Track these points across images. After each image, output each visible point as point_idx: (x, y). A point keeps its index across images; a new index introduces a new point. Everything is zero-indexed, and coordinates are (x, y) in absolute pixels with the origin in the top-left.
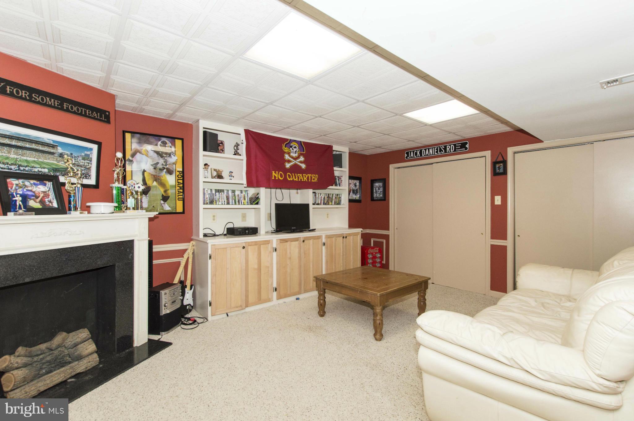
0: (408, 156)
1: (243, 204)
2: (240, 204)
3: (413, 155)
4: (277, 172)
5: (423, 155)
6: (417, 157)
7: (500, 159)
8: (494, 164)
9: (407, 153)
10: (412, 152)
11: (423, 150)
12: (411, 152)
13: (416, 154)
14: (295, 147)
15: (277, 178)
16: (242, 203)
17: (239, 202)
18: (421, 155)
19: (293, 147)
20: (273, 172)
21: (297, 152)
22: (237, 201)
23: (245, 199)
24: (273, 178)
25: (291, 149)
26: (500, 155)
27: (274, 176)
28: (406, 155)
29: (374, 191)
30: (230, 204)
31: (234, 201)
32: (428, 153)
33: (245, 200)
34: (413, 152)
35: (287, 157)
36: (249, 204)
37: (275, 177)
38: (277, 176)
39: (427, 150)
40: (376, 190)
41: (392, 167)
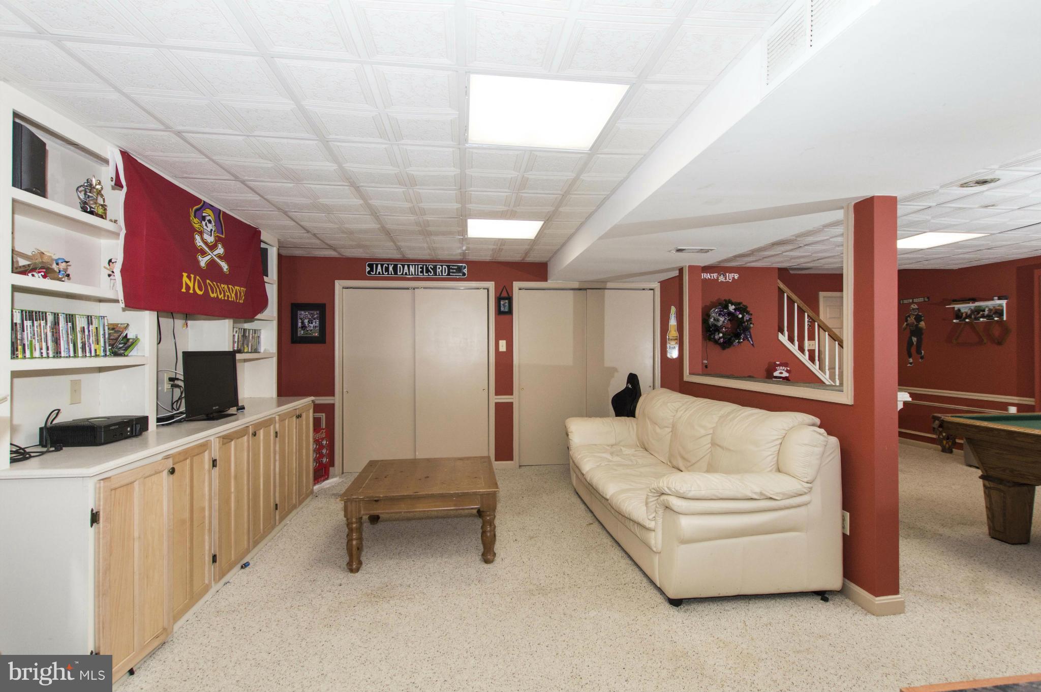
0: (372, 270)
1: (93, 354)
2: (88, 354)
3: (381, 271)
4: (192, 276)
5: (399, 273)
6: (388, 274)
7: (504, 294)
8: (499, 299)
9: (371, 266)
10: (379, 266)
11: (399, 266)
12: (377, 265)
13: (387, 269)
14: (210, 221)
15: (191, 291)
16: (91, 352)
17: (84, 348)
18: (396, 273)
19: (206, 221)
20: (185, 275)
21: (213, 232)
22: (80, 345)
23: (98, 342)
24: (184, 290)
25: (204, 223)
26: (504, 289)
27: (186, 284)
28: (368, 269)
29: (300, 324)
30: (63, 354)
31: (71, 346)
32: (407, 271)
33: (98, 344)
34: (382, 265)
35: (199, 242)
36: (108, 353)
37: (188, 287)
38: (191, 285)
39: (406, 266)
40: (303, 323)
41: (338, 284)
